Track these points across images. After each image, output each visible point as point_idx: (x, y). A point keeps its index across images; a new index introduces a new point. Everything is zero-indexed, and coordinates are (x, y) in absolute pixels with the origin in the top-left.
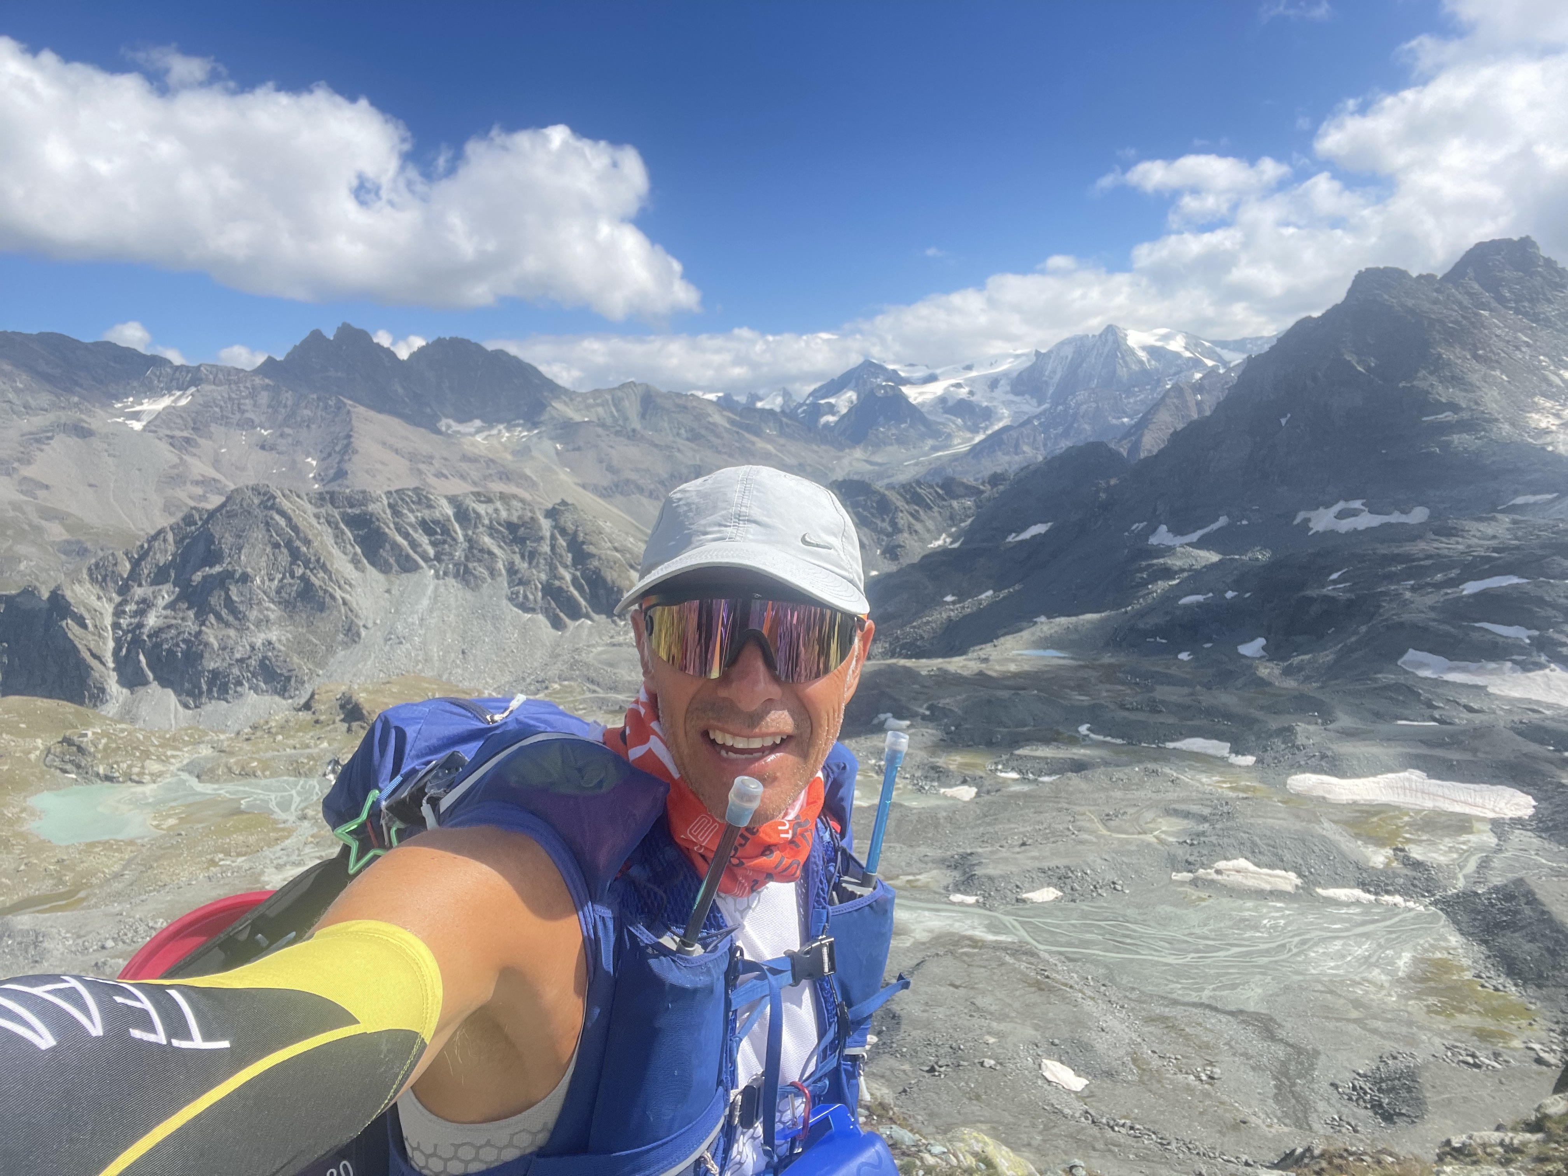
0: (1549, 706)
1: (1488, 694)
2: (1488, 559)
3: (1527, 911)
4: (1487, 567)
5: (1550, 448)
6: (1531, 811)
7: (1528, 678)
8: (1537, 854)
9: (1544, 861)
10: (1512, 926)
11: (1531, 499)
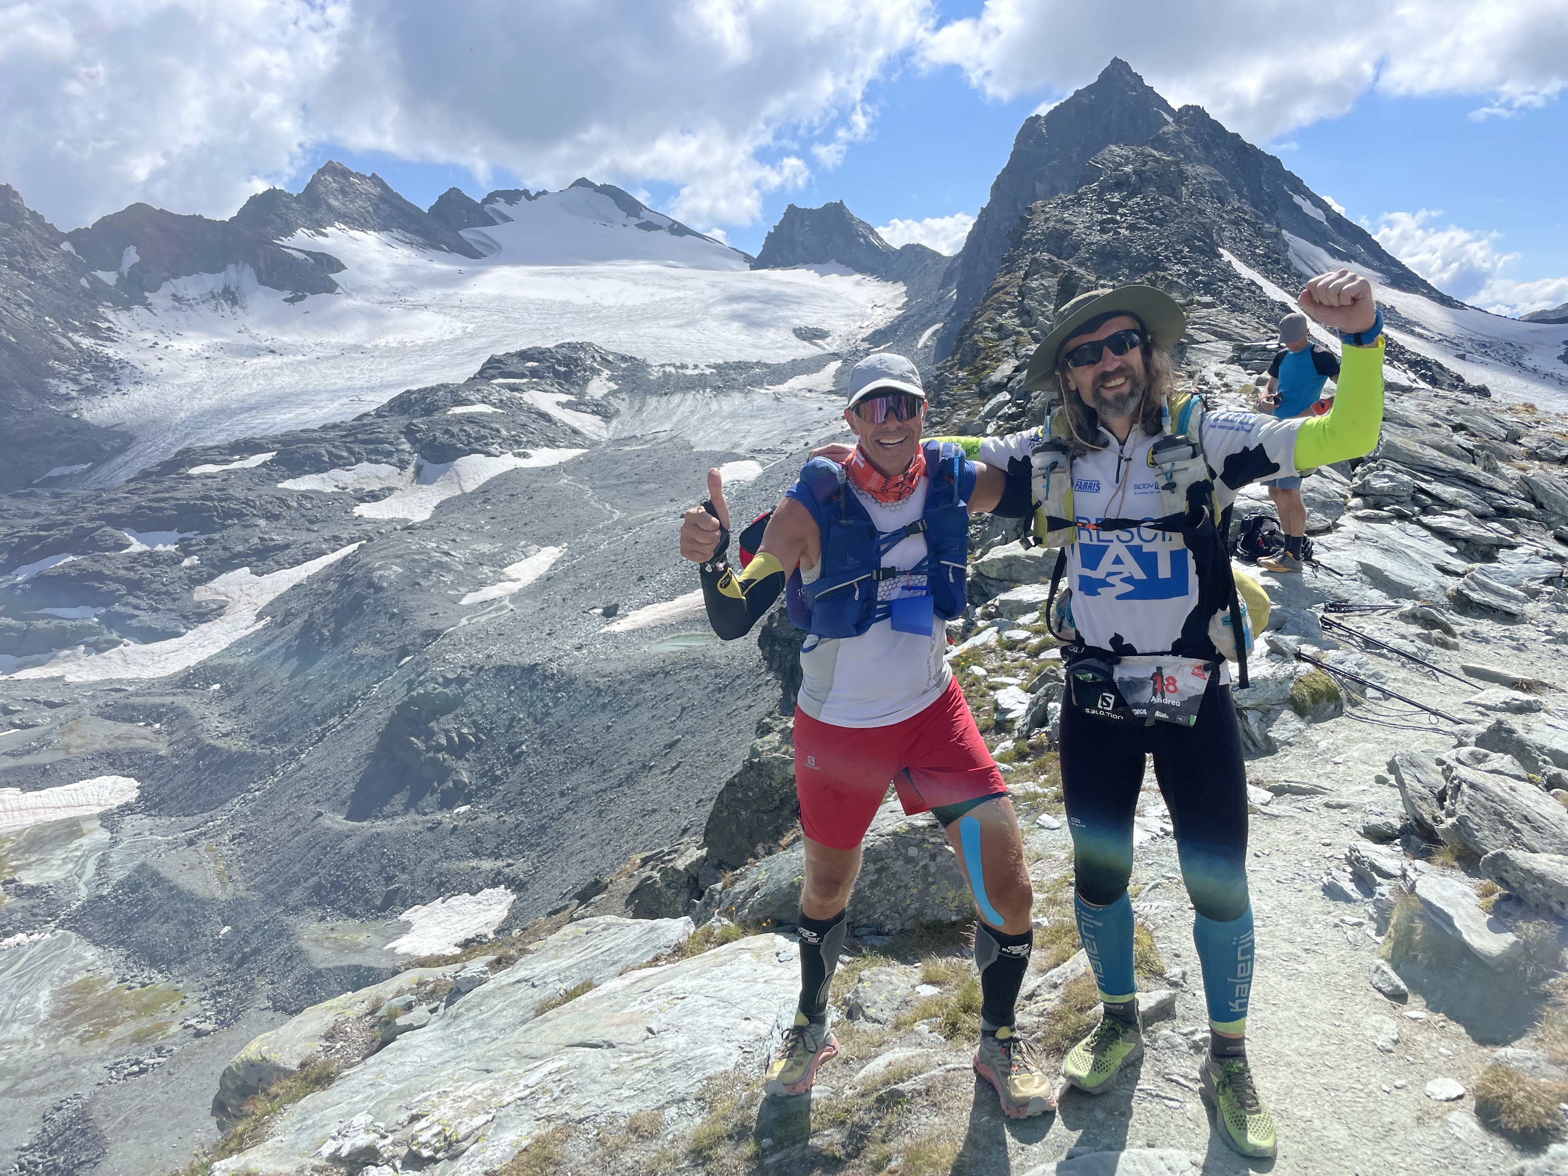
0: (131, 682)
1: (67, 685)
2: (38, 539)
3: (156, 893)
4: (37, 547)
5: (75, 416)
6: (136, 793)
7: (104, 657)
8: (151, 834)
9: (160, 838)
10: (145, 915)
11: (67, 470)
